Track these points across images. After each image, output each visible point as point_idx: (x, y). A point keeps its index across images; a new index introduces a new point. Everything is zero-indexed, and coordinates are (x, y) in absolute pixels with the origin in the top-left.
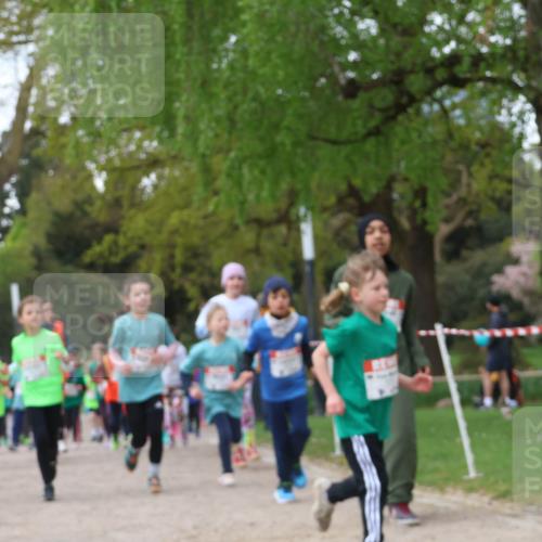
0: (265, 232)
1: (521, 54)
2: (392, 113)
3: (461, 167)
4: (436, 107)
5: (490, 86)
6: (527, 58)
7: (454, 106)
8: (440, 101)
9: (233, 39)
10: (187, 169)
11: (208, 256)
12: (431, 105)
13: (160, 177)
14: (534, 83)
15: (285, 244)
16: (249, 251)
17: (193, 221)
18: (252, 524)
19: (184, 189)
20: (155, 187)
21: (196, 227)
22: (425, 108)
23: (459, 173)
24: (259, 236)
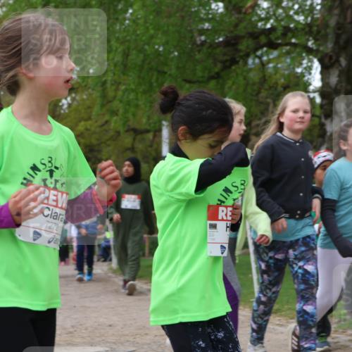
0: (139, 137)
1: (315, 28)
2: (228, 64)
3: (269, 100)
4: (257, 61)
5: (293, 49)
6: (318, 32)
7: (269, 61)
8: (260, 58)
9: (130, 11)
10: (90, 94)
11: (99, 151)
12: (254, 59)
13: (73, 99)
14: (321, 48)
15: (151, 146)
16: (128, 149)
17: (93, 129)
18: (110, 326)
19: (89, 107)
20: (70, 105)
21: (94, 133)
22: (250, 61)
23: (268, 104)
24: (134, 139)
